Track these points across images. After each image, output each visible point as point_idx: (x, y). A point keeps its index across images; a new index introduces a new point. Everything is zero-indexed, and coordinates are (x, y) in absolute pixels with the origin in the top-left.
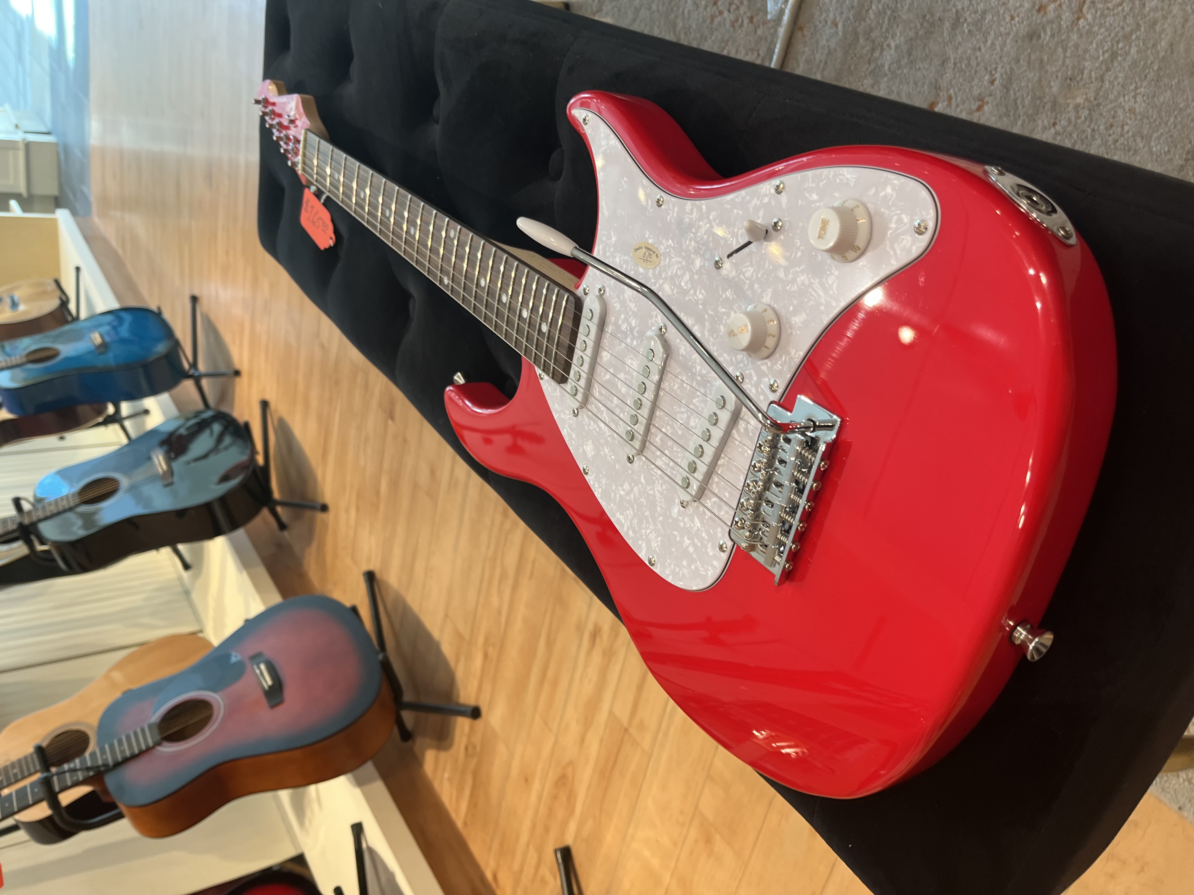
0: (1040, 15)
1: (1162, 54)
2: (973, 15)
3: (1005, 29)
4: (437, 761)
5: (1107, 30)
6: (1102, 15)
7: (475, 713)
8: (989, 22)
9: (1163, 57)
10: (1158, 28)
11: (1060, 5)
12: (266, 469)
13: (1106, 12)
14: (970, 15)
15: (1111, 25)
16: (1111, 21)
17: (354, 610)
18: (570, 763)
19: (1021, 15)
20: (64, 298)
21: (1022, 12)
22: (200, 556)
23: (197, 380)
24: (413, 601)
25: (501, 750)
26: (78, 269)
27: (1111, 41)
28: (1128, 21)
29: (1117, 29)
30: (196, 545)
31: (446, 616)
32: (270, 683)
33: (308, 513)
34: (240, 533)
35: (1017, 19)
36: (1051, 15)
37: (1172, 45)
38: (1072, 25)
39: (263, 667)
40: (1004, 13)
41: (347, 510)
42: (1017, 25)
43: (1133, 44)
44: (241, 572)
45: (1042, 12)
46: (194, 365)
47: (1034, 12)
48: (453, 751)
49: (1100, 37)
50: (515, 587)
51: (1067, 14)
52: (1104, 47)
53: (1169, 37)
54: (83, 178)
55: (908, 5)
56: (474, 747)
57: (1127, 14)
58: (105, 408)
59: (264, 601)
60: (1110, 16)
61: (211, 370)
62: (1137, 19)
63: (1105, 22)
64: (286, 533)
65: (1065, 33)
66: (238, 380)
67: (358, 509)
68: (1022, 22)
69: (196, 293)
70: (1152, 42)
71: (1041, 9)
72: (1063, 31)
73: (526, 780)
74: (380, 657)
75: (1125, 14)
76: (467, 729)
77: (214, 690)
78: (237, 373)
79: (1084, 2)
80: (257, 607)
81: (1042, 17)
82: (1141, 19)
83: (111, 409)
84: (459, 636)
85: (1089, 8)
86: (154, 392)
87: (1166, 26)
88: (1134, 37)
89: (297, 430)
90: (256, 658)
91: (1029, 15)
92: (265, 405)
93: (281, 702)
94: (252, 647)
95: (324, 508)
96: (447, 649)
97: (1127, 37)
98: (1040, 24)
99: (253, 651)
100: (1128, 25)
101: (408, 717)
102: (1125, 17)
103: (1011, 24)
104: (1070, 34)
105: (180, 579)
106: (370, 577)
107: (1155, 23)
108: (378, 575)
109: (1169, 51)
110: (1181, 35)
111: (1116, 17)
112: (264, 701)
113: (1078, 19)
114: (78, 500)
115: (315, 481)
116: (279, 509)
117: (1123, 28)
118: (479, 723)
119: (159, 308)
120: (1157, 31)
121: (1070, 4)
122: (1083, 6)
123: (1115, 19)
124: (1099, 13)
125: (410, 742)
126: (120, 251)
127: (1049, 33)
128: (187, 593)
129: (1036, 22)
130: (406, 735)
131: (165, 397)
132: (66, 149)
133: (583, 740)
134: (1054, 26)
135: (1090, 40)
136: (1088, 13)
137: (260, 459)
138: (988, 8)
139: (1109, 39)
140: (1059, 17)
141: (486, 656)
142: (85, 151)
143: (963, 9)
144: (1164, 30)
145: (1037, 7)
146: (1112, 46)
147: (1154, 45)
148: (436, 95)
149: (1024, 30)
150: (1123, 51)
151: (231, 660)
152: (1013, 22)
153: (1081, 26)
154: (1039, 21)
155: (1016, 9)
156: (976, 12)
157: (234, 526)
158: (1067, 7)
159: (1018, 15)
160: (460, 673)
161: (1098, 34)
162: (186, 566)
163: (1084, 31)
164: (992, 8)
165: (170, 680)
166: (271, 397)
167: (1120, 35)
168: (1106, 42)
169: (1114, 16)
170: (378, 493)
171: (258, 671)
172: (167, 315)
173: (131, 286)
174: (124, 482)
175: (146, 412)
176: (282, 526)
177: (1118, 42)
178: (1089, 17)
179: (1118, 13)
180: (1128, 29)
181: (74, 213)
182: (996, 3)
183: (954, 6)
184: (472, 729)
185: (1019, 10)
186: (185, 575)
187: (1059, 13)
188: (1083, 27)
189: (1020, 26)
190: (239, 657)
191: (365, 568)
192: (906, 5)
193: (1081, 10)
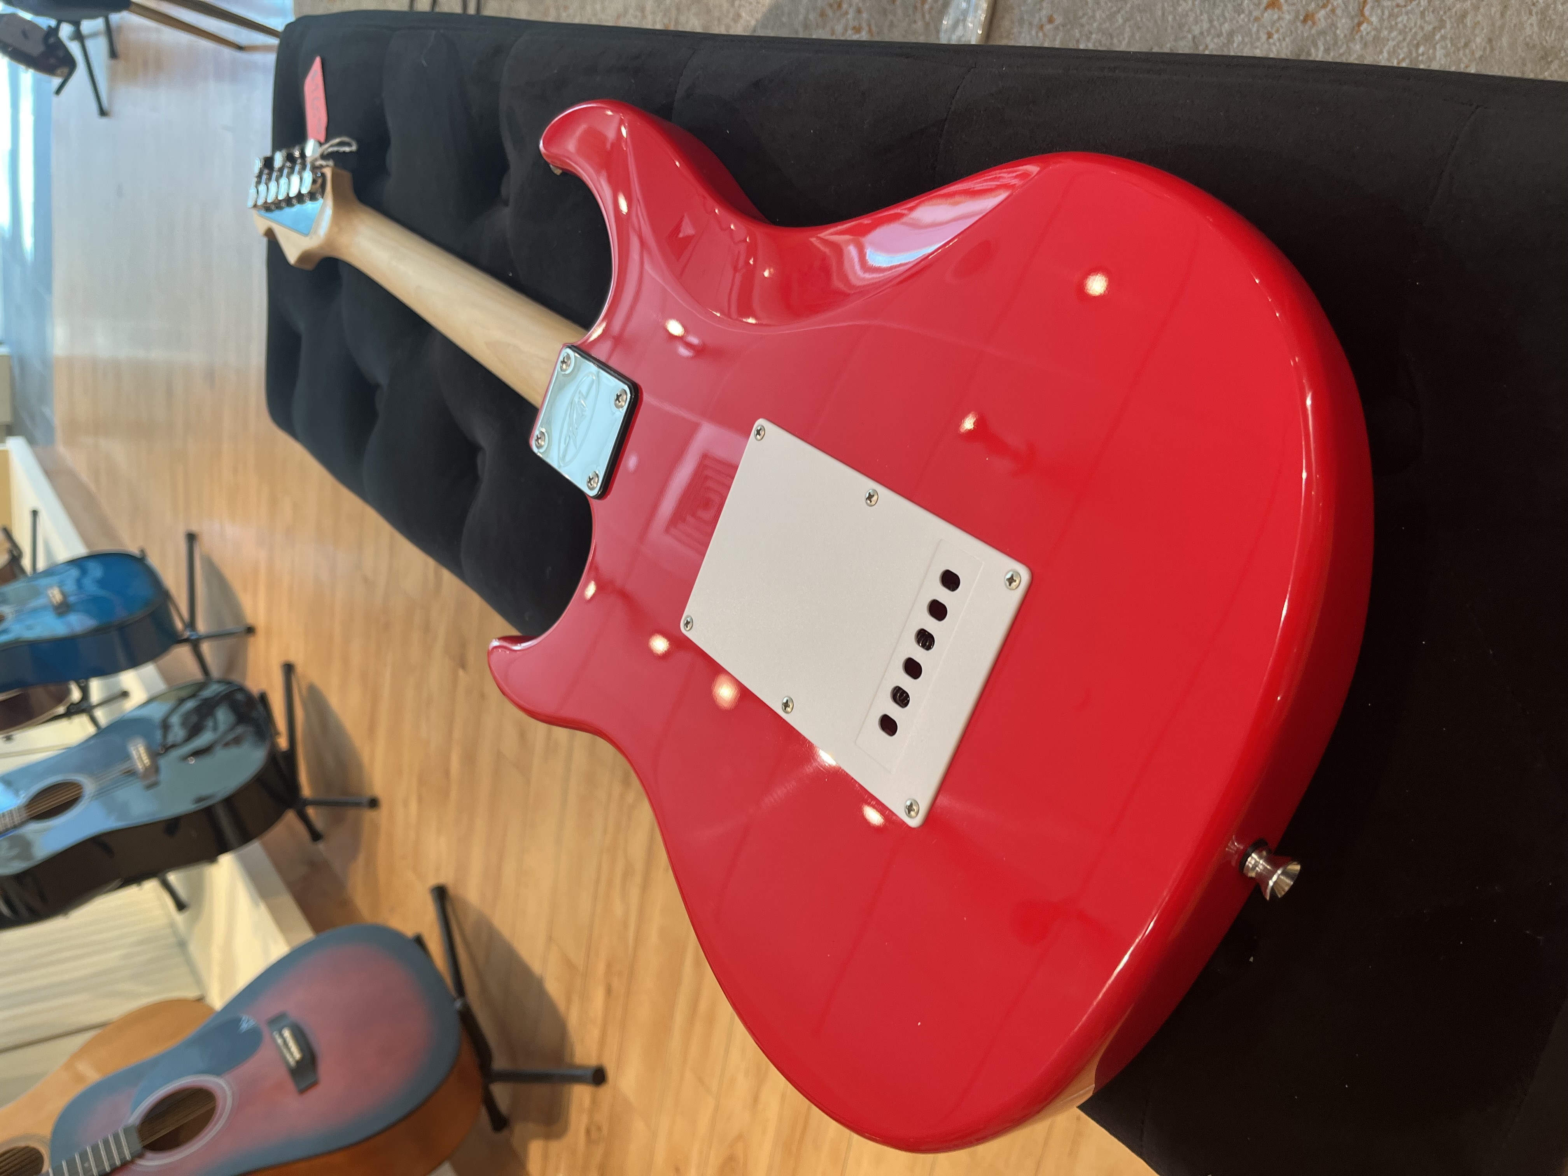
0: (1307, 27)
1: (1478, 54)
2: (1215, 40)
3: (1261, 50)
4: (545, 1157)
5: (1400, 33)
6: (1391, 15)
7: (598, 1077)
8: (1238, 46)
9: (1481, 57)
10: (1469, 21)
11: (1333, 11)
12: (290, 756)
13: (1396, 10)
14: (1212, 40)
15: (1405, 26)
16: (1405, 22)
17: (419, 941)
18: (740, 1137)
19: (1281, 31)
20: (15, 553)
21: (1282, 27)
22: (198, 888)
23: (195, 644)
24: (502, 923)
25: (639, 1126)
26: (35, 513)
27: (1408, 45)
28: (1427, 19)
29: (1413, 31)
30: (192, 872)
31: (550, 939)
32: (297, 1055)
33: (351, 813)
34: (255, 848)
35: (1276, 36)
36: (1322, 24)
37: (1490, 41)
38: (1352, 33)
39: (287, 1033)
40: (1258, 31)
41: (406, 804)
42: (1278, 44)
43: (1438, 46)
44: (257, 905)
45: (1310, 23)
46: (191, 624)
47: (1299, 24)
48: (568, 1139)
49: (1391, 43)
50: (645, 887)
51: (1344, 21)
52: (1399, 55)
53: (1485, 30)
54: (44, 397)
55: (1127, 39)
56: (599, 1129)
57: (1424, 10)
58: (68, 692)
59: (288, 941)
60: (1401, 15)
61: (214, 630)
62: (1438, 13)
63: (1396, 24)
64: (321, 846)
65: (1343, 43)
66: (251, 640)
67: (420, 799)
68: (1284, 39)
69: (194, 528)
70: (1463, 41)
71: (1308, 18)
72: (1340, 43)
73: (677, 1170)
74: (458, 1004)
75: (1422, 9)
76: (587, 1101)
77: (218, 1073)
78: (250, 630)
79: (1365, 2)
80: (279, 949)
81: (1311, 28)
82: (1445, 13)
83: (76, 695)
84: (569, 964)
85: (1372, 8)
86: (134, 662)
87: (1480, 18)
88: (1437, 37)
89: (334, 701)
90: (277, 1022)
91: (1293, 29)
92: (289, 669)
93: (315, 1084)
94: (271, 1006)
95: (374, 803)
96: (553, 988)
97: (1428, 38)
98: (1307, 38)
99: (273, 1010)
100: (1429, 23)
101: (501, 1092)
102: (1423, 14)
103: (1269, 44)
104: (1351, 45)
105: (172, 925)
106: (441, 894)
107: (1464, 15)
108: (451, 891)
109: (1488, 49)
110: (1502, 28)
111: (1411, 16)
112: (290, 1085)
113: (1359, 24)
114: (24, 815)
115: (360, 766)
116: (311, 811)
117: (1422, 28)
118: (605, 1091)
119: (142, 551)
120: (1469, 24)
121: (1346, 7)
122: (1364, 7)
123: (1409, 19)
124: (1386, 13)
125: (505, 1133)
126: (92, 487)
127: (1322, 48)
128: (182, 945)
129: (1303, 36)
130: (500, 1122)
131: (149, 670)
132: (23, 363)
133: (756, 1099)
134: (1328, 38)
135: (1378, 49)
136: (1371, 15)
137: (283, 743)
138: (1235, 28)
139: (1405, 44)
140: (1333, 25)
141: (609, 991)
142: (47, 362)
143: (1202, 33)
144: (1477, 23)
145: (1301, 18)
146: (1410, 53)
147: (1466, 45)
148: (504, 167)
149: (1287, 48)
150: (1425, 56)
151: (242, 1027)
152: (1271, 41)
153: (1364, 33)
154: (1305, 35)
155: (1273, 23)
156: (1219, 35)
157: (246, 838)
158: (1343, 11)
159: (1277, 31)
160: (573, 1020)
161: (1388, 40)
162: (181, 906)
163: (1370, 38)
164: (1241, 26)
165: (155, 1062)
166: (297, 658)
167: (1419, 37)
168: (1401, 49)
169: (1407, 13)
170: (447, 773)
171: (280, 1041)
172: (154, 560)
173: (106, 528)
174: (89, 787)
175: (125, 694)
176: (316, 836)
177: (1417, 46)
178: (1374, 19)
179: (1413, 9)
180: (1428, 28)
181: (32, 441)
182: (1246, 20)
183: (1189, 31)
184: (594, 1101)
185: (1278, 25)
186: (179, 918)
187: (1333, 20)
188: (1368, 34)
189: (1281, 45)
190: (252, 1023)
191: (433, 881)
192: (1124, 39)
193: (1361, 12)
